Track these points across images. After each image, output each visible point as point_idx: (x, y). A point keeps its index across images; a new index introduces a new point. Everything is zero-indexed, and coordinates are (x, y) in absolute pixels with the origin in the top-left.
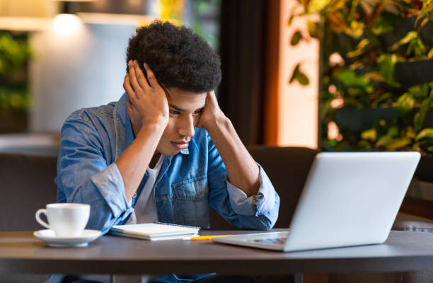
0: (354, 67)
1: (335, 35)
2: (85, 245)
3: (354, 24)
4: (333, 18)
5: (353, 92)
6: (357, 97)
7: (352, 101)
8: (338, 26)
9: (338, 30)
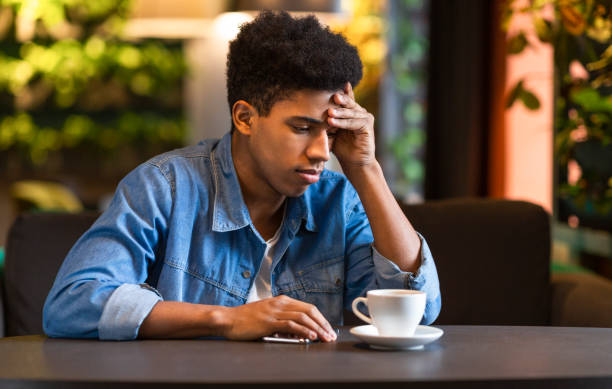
0: (596, 84)
1: (571, 38)
2: (421, 347)
3: (599, 23)
4: (569, 15)
5: (598, 119)
6: (604, 127)
7: (598, 133)
8: (575, 25)
9: (577, 31)
